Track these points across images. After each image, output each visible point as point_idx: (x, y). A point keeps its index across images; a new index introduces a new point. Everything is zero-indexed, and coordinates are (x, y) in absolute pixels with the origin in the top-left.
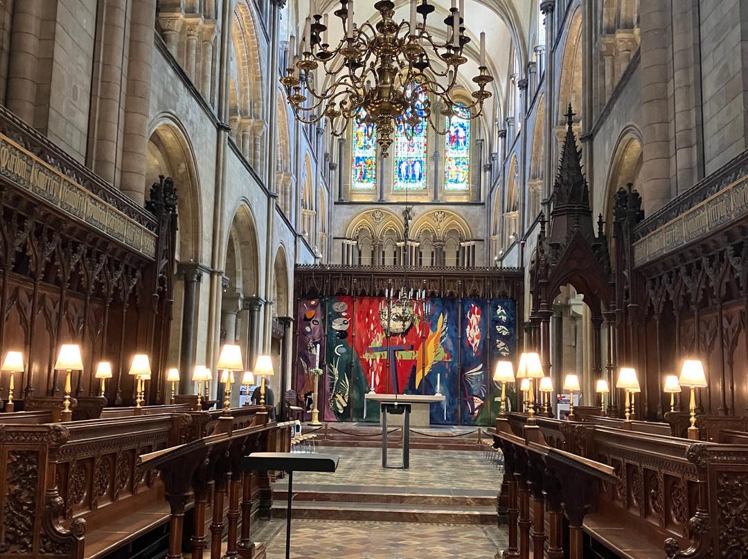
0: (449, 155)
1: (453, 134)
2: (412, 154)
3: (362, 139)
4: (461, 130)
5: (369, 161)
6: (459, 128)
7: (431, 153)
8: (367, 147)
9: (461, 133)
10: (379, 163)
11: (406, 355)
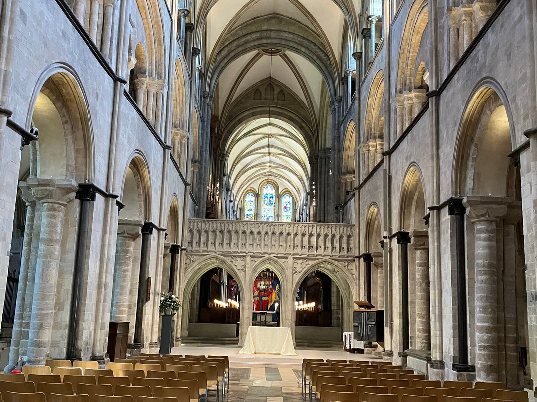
0: (283, 214)
1: (285, 206)
2: (269, 214)
3: (249, 207)
4: (289, 204)
5: (251, 216)
6: (288, 204)
7: (277, 214)
8: (251, 210)
9: (289, 206)
10: (256, 217)
11: (265, 298)
